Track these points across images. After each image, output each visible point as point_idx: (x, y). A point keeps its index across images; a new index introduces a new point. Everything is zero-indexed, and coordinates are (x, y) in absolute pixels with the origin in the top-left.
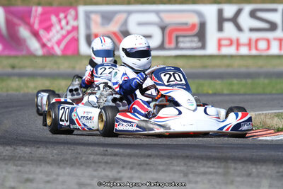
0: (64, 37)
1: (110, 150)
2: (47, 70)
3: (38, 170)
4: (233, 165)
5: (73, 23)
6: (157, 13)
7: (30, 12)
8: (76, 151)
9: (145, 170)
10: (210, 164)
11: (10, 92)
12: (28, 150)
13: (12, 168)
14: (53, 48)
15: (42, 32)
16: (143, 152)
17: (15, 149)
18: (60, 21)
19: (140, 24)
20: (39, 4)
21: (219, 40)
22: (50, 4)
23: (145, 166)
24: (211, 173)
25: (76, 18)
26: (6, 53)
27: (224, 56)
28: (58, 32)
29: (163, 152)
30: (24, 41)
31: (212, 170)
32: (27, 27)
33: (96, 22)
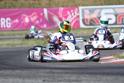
0: (73, 20)
5: (78, 14)
6: (113, 9)
7: (58, 10)
15: (63, 19)
18: (71, 14)
19: (106, 14)
20: (63, 6)
25: (78, 12)
26: (48, 28)
28: (70, 18)
30: (56, 23)
32: (57, 17)
33: (87, 14)
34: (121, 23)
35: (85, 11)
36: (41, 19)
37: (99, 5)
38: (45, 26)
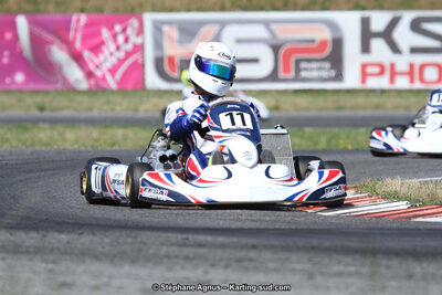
0: (121, 62)
1: (192, 237)
2: (95, 113)
3: (81, 268)
4: (384, 262)
5: (135, 40)
6: (267, 23)
7: (69, 22)
8: (139, 239)
9: (247, 269)
10: (349, 259)
11: (37, 148)
12: (64, 237)
13: (40, 266)
14: (104, 79)
15: (87, 54)
16: (244, 240)
17: (44, 236)
18: (115, 37)
19: (239, 41)
20: (82, 10)
21: (364, 66)
22: (101, 10)
23: (246, 264)
24: (350, 274)
25: (140, 31)
26: (32, 86)
27: (373, 91)
28: (111, 54)
29: (274, 241)
30: (60, 68)
31: (352, 269)
32: (64, 46)
33: (171, 39)
34: (292, 74)
35: (166, 29)
36: (6, 53)
37: (212, 9)
38: (20, 77)
